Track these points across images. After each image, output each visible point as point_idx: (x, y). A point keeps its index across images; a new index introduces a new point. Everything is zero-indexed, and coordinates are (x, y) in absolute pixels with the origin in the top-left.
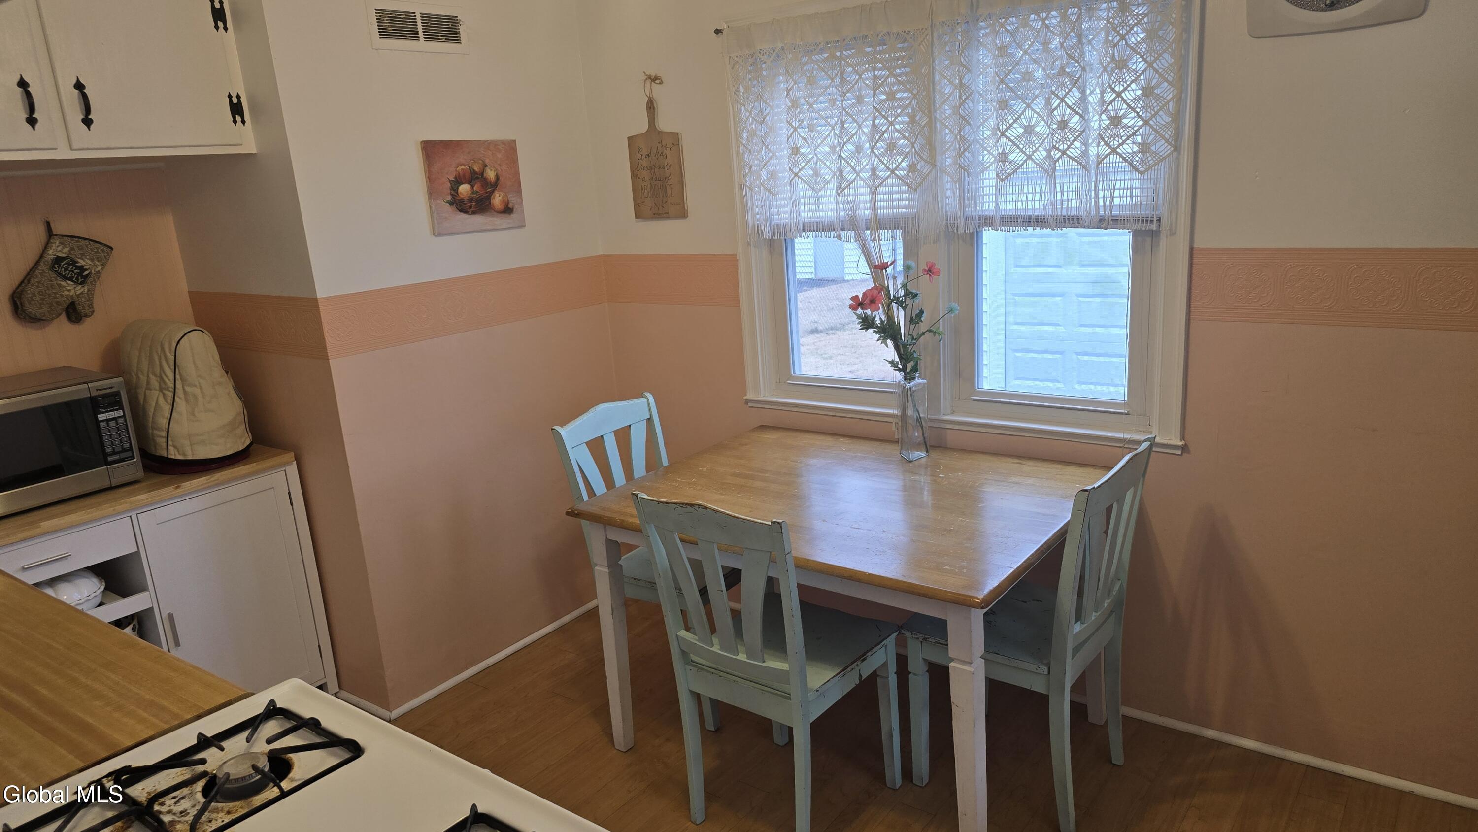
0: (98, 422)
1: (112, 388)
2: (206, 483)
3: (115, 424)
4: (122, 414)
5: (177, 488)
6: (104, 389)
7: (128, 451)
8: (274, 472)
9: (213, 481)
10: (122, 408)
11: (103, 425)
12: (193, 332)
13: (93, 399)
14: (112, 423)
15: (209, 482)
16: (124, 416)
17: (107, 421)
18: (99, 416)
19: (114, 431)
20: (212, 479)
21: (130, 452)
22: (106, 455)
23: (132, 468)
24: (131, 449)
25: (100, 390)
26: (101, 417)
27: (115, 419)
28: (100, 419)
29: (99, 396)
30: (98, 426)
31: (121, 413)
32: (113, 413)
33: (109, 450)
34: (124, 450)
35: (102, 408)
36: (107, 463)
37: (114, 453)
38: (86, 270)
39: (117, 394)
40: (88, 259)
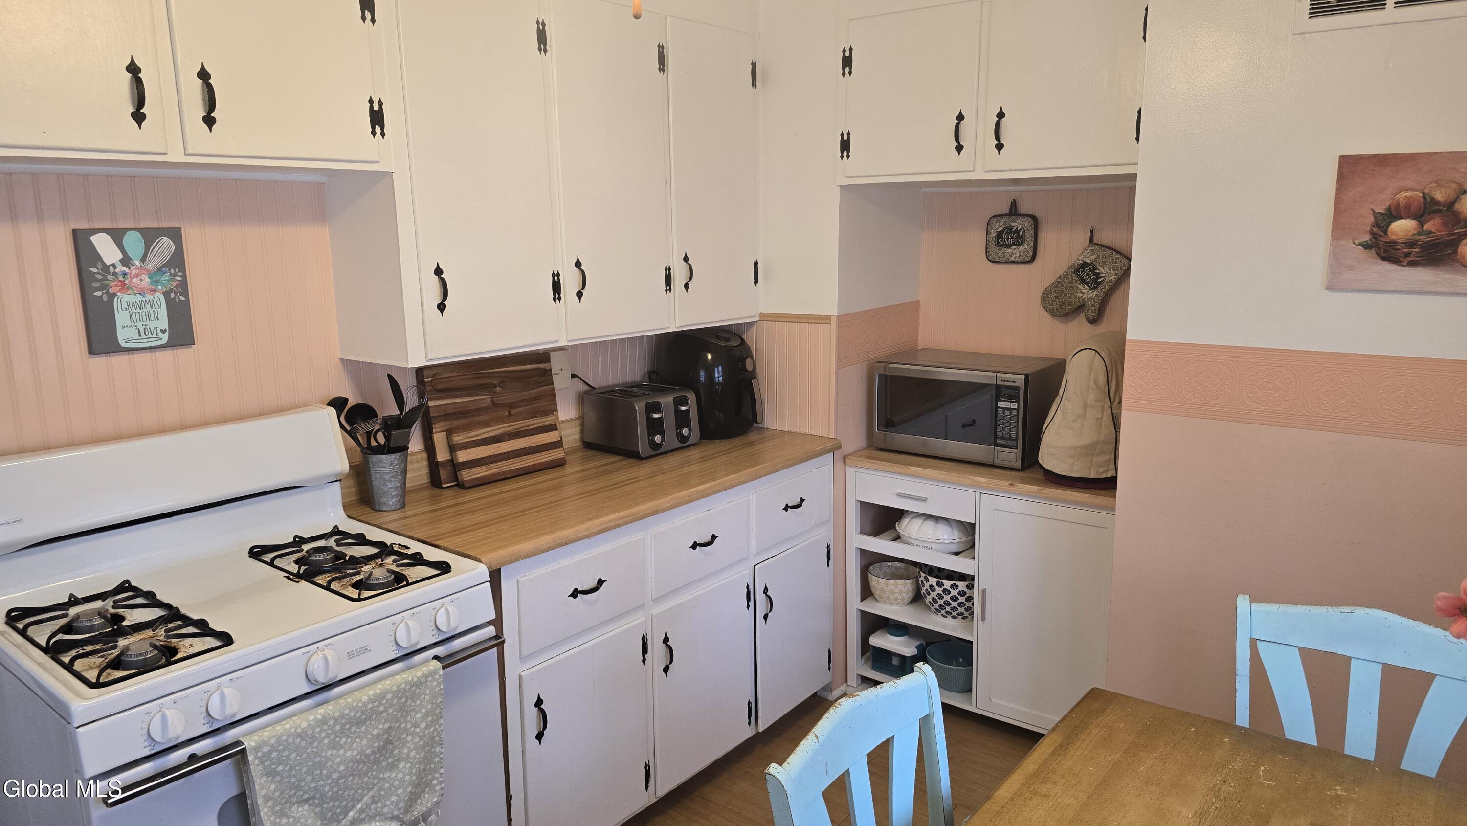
0: (997, 407)
1: (1014, 382)
2: (1035, 492)
3: (1009, 414)
4: (1016, 408)
5: (1012, 485)
6: (1008, 381)
7: (1013, 440)
8: (1102, 511)
9: (1042, 493)
10: (1017, 402)
11: (1000, 411)
12: (1087, 350)
13: (998, 388)
14: (1007, 412)
15: (1040, 493)
16: (1018, 410)
17: (1004, 409)
18: (999, 402)
19: (1007, 420)
20: (1042, 492)
21: (1015, 442)
22: (996, 437)
23: (1011, 456)
24: (1016, 440)
25: (1004, 381)
26: (1001, 404)
27: (1010, 409)
28: (999, 406)
29: (1004, 386)
30: (996, 411)
31: (1015, 406)
32: (1010, 403)
33: (999, 434)
34: (1010, 439)
35: (1002, 397)
36: (996, 445)
37: (1002, 438)
38: (1101, 277)
39: (1017, 389)
40: (1107, 267)
